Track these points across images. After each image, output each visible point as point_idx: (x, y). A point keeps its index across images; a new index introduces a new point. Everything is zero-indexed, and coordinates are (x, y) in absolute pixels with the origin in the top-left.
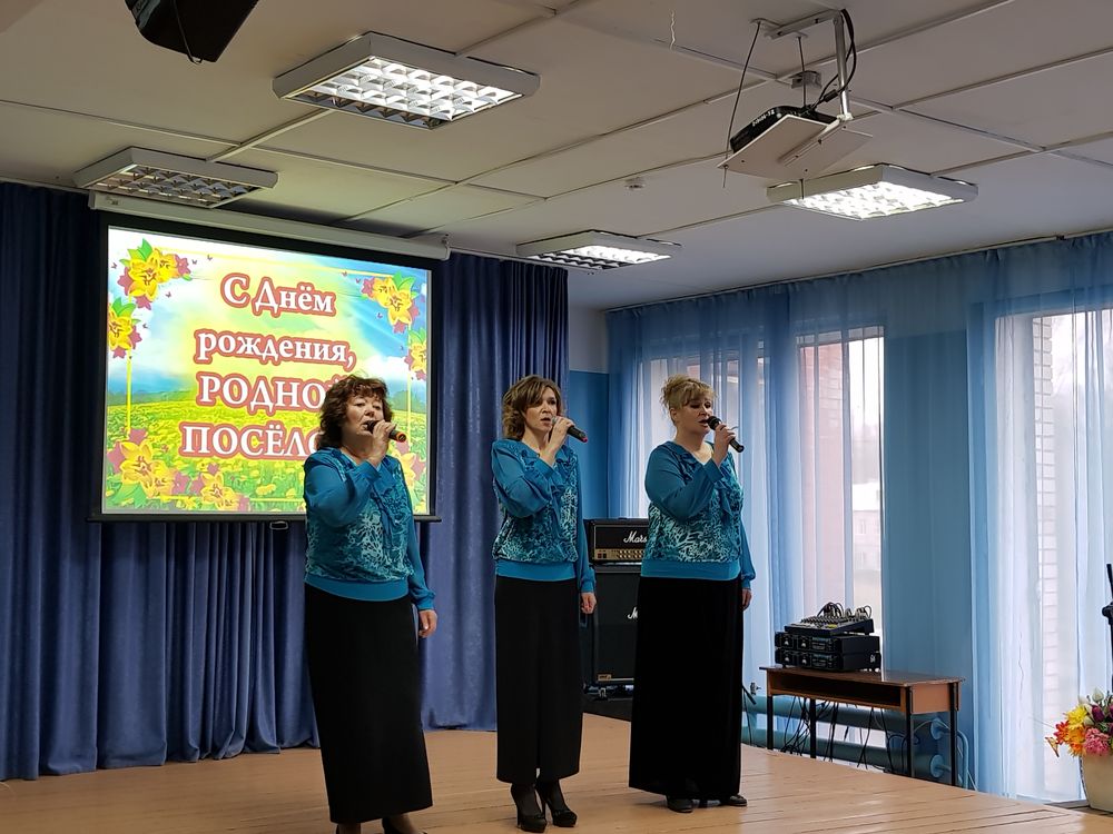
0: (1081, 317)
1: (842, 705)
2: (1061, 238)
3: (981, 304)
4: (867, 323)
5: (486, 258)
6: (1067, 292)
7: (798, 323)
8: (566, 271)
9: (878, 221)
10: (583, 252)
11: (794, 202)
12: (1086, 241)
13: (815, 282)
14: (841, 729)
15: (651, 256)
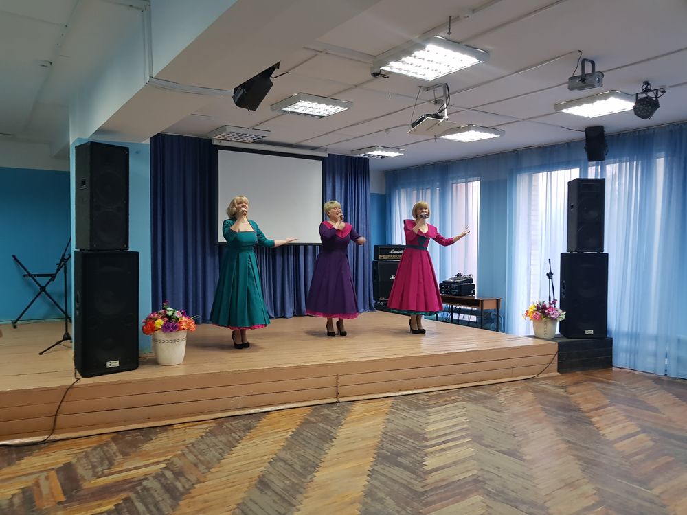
1: (462, 307)
3: (512, 170)
6: (541, 165)
8: (368, 159)
9: (472, 142)
10: (374, 153)
11: (443, 137)
12: (548, 148)
13: (457, 162)
14: (461, 316)
15: (397, 154)
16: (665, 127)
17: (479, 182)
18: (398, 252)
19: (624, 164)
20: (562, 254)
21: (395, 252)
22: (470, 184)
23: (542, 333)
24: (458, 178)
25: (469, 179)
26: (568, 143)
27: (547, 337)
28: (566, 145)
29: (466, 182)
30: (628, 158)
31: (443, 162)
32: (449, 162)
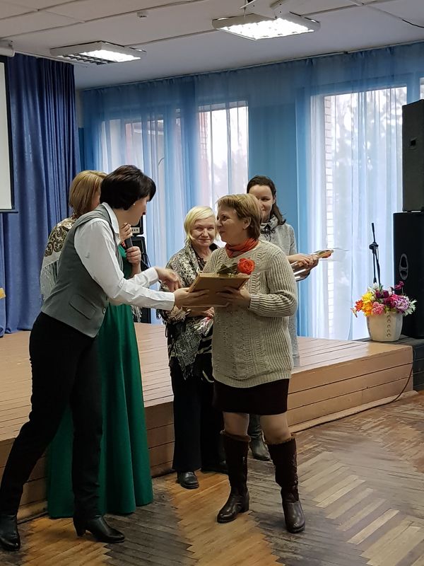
0: (356, 95)
2: (346, 53)
3: (304, 88)
4: (239, 99)
5: (29, 56)
6: (349, 82)
7: (200, 98)
8: (73, 66)
10: (92, 54)
12: (360, 55)
13: (210, 76)
15: (130, 58)
17: (246, 108)
20: (395, 215)
22: (233, 111)
23: (381, 334)
24: (212, 102)
25: (231, 104)
26: (390, 48)
27: (392, 339)
28: (389, 51)
29: (228, 108)
31: (186, 76)
32: (197, 76)
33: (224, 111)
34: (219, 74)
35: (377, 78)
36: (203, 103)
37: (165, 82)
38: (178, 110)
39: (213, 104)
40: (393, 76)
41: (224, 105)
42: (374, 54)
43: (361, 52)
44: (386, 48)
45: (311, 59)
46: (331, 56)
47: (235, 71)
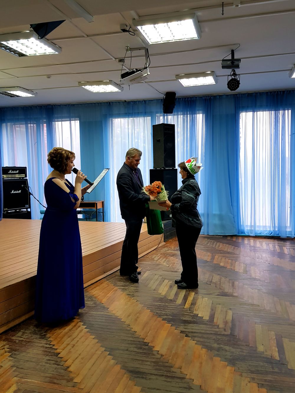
0: (130, 119)
2: (125, 101)
3: (106, 115)
4: (75, 117)
7: (56, 116)
9: (98, 93)
10: (12, 92)
11: (83, 87)
13: (61, 106)
16: (202, 97)
17: (79, 121)
18: (15, 172)
19: (180, 116)
20: (150, 170)
21: (12, 172)
22: (72, 122)
25: (71, 119)
30: (182, 113)
31: (49, 105)
32: (55, 105)
33: (68, 122)
34: (66, 105)
35: (138, 113)
36: (58, 118)
37: (38, 107)
38: (45, 120)
39: (62, 118)
40: (145, 112)
41: (68, 119)
42: (137, 102)
43: (132, 101)
44: (143, 101)
45: (110, 103)
46: (119, 102)
47: (74, 105)
